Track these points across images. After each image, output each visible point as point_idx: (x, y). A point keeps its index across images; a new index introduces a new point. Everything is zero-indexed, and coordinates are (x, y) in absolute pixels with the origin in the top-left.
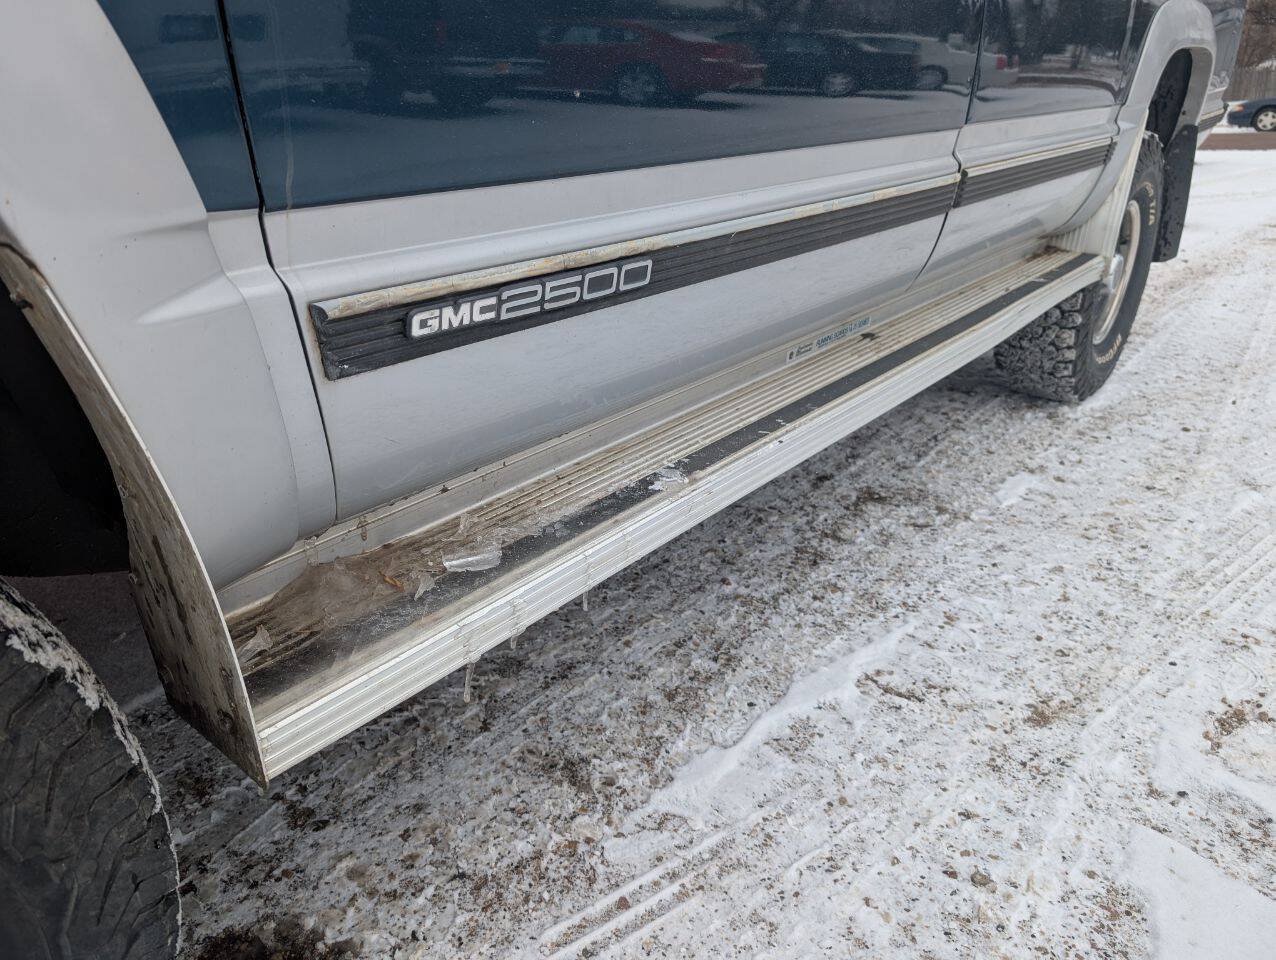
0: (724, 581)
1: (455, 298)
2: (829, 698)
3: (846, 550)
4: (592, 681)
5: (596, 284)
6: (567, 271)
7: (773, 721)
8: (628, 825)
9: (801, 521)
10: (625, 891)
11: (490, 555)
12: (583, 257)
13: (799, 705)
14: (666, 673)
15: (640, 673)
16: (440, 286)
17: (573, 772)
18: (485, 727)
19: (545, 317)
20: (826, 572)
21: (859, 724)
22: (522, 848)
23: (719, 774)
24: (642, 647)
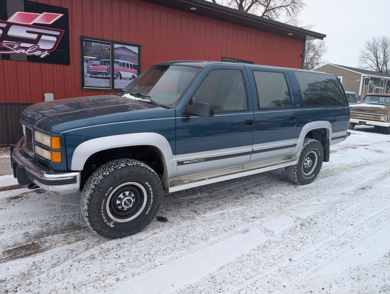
0: (223, 199)
1: (187, 161)
2: (229, 211)
3: (243, 198)
4: (201, 205)
5: (199, 160)
6: (197, 159)
7: (220, 212)
8: (200, 216)
9: (239, 194)
10: (197, 220)
11: (188, 182)
12: (198, 158)
13: (224, 211)
14: (210, 206)
15: (207, 205)
16: (186, 160)
17: (196, 212)
18: (187, 207)
19: (194, 163)
20: (238, 200)
21: (230, 214)
22: (188, 216)
23: (211, 215)
24: (208, 203)
